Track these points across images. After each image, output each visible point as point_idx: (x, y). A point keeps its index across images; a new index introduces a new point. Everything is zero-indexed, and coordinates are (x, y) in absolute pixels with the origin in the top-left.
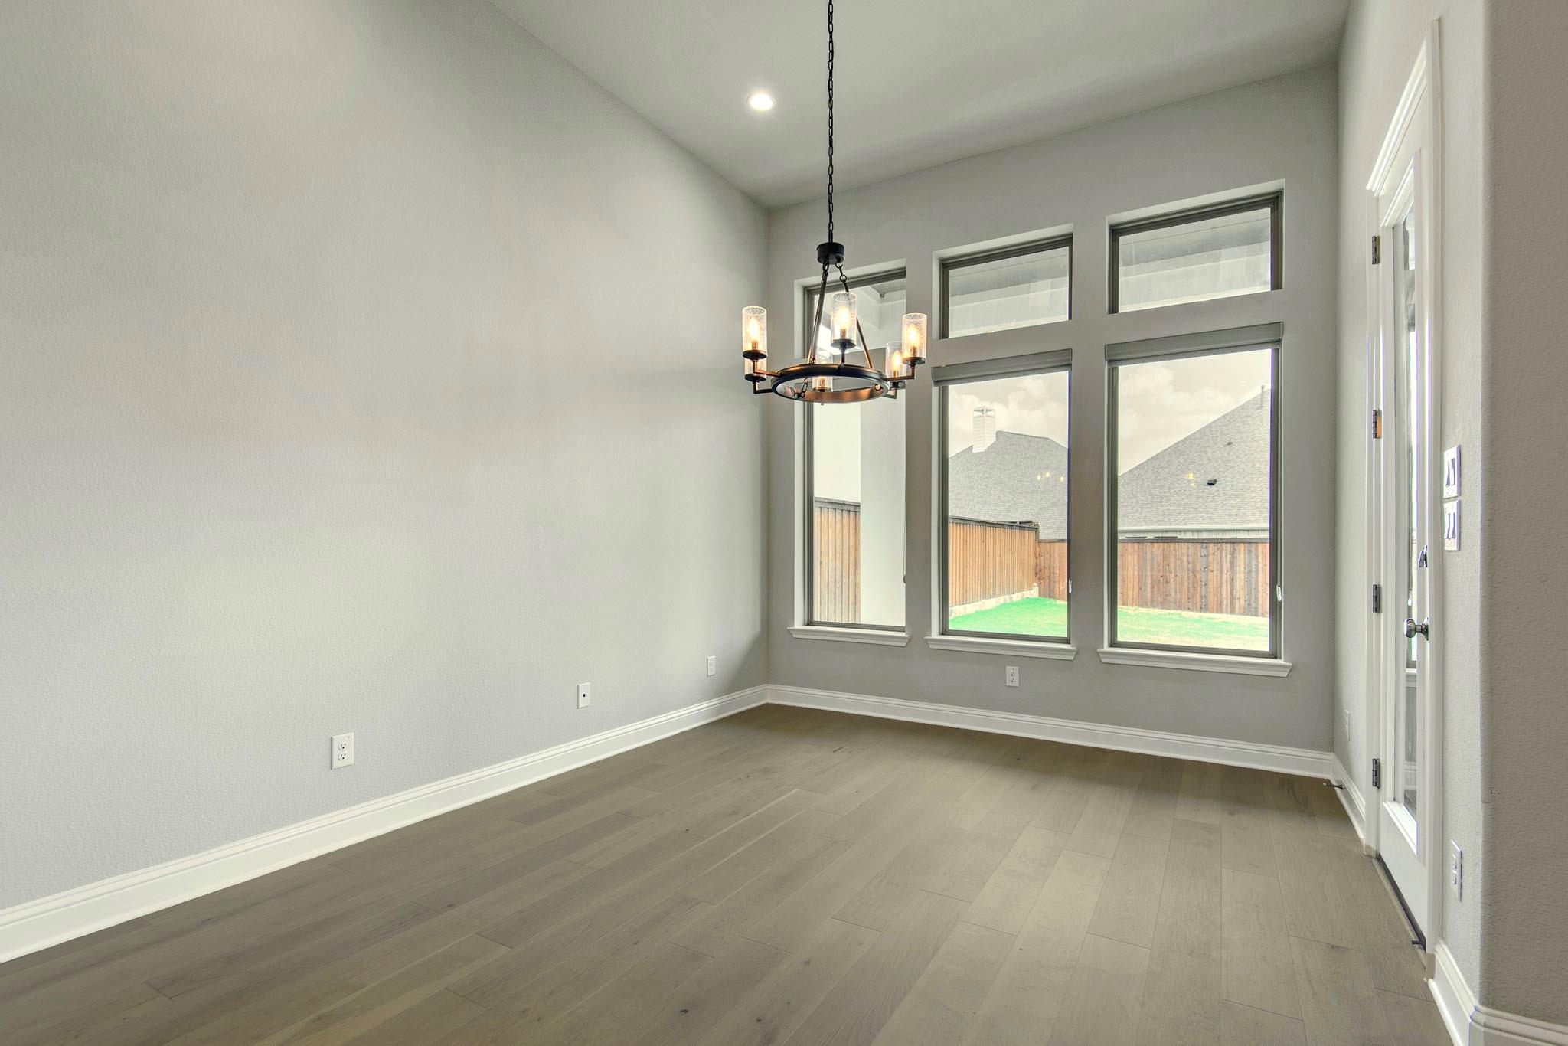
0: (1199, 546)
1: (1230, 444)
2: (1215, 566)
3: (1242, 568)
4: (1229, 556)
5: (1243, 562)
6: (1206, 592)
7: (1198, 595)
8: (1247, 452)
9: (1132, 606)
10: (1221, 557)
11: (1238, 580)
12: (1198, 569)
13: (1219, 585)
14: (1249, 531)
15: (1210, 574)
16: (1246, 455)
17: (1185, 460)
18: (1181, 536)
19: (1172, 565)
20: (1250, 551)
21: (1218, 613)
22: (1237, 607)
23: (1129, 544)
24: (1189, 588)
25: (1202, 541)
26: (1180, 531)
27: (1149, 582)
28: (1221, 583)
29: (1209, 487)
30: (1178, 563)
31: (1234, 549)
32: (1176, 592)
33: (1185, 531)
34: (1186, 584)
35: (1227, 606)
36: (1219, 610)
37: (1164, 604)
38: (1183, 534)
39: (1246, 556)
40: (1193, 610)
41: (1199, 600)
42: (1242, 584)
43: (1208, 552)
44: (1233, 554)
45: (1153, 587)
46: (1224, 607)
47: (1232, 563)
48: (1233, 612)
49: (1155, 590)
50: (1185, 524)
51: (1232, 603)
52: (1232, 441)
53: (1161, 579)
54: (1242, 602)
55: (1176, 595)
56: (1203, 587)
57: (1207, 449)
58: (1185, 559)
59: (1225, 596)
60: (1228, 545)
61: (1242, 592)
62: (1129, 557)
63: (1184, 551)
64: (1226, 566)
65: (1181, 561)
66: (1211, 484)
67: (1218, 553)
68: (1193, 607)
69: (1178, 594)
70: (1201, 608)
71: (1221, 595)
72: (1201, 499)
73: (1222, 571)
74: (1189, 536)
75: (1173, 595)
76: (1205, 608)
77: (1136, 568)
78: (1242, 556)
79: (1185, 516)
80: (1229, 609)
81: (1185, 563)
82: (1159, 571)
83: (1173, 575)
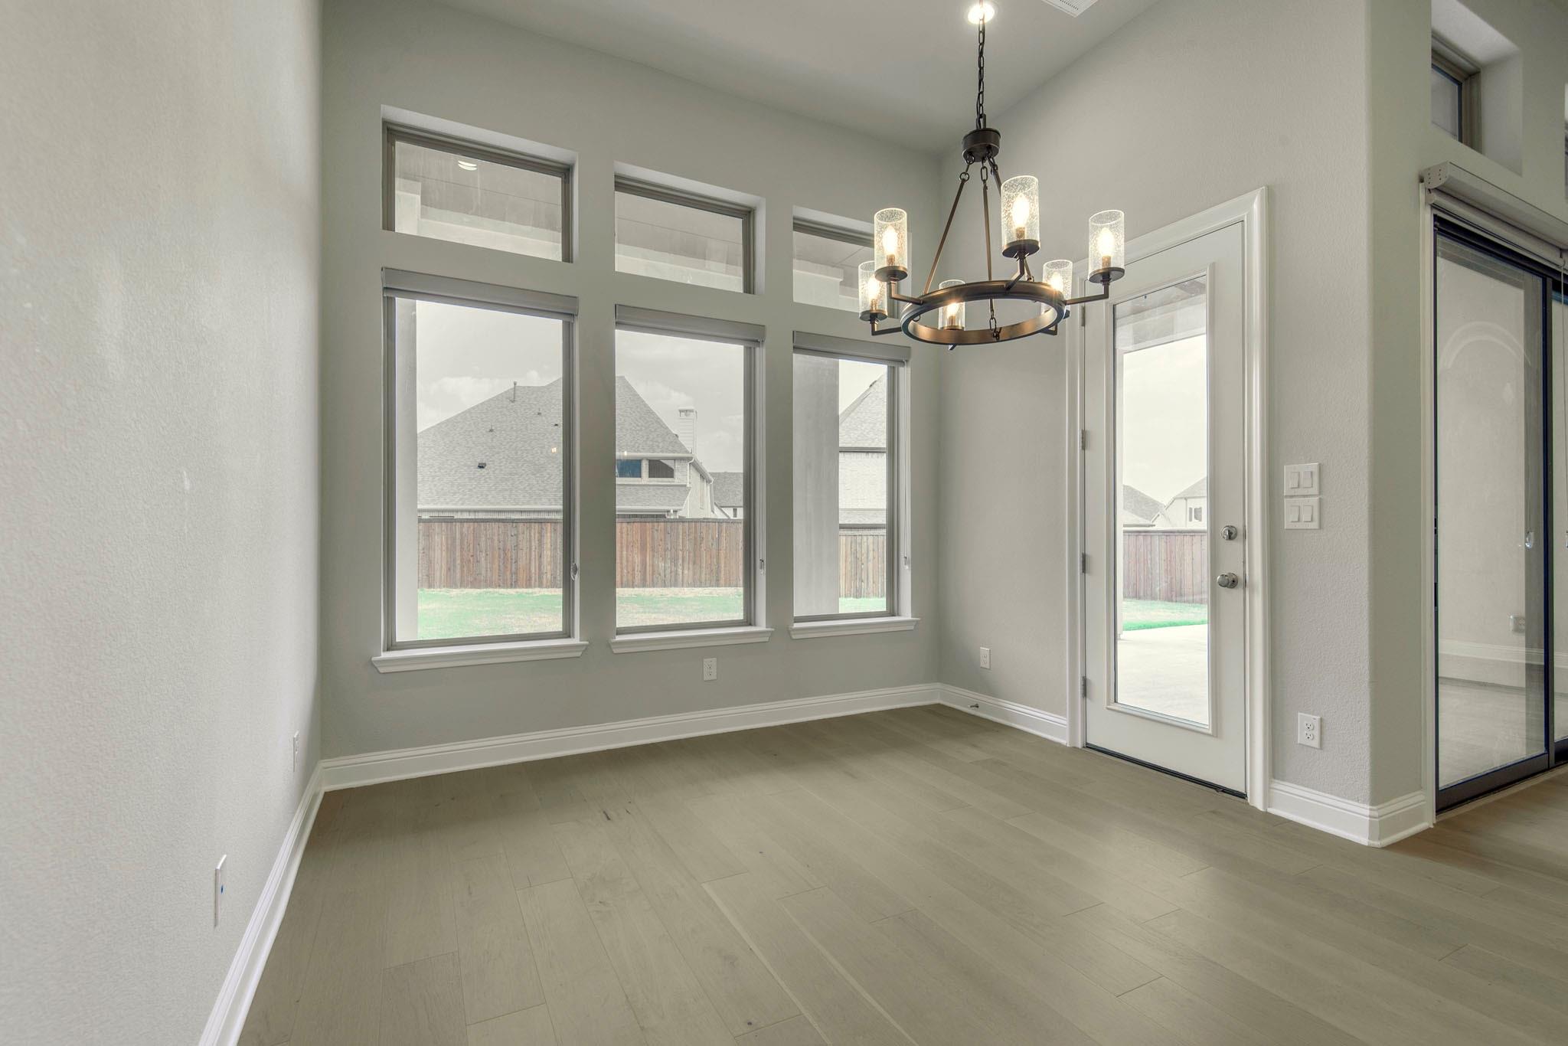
0: (509, 525)
1: (491, 431)
2: (524, 545)
3: (549, 546)
4: (537, 535)
5: (549, 540)
6: (517, 569)
7: (508, 573)
8: (509, 440)
9: (440, 587)
10: (530, 536)
11: (545, 558)
12: (509, 547)
13: (528, 561)
14: (521, 512)
15: (520, 552)
16: (508, 442)
17: (451, 442)
18: (458, 516)
19: (483, 544)
20: (555, 530)
21: (527, 588)
22: (545, 581)
23: (436, 524)
24: (499, 566)
25: (513, 521)
26: (457, 511)
27: (458, 562)
28: (530, 559)
29: (479, 469)
30: (489, 542)
31: (542, 528)
32: (487, 571)
33: (462, 511)
34: (497, 563)
35: (535, 581)
36: (529, 585)
37: (475, 584)
38: (459, 513)
39: (553, 535)
40: (504, 587)
41: (509, 577)
42: (549, 560)
43: (518, 531)
44: (540, 533)
45: (462, 567)
46: (533, 582)
47: (540, 541)
48: (541, 586)
49: (465, 569)
50: (462, 504)
51: (540, 578)
52: (493, 428)
53: (471, 559)
54: (549, 576)
55: (487, 573)
56: (514, 565)
57: (471, 433)
58: (496, 538)
59: (533, 571)
60: (537, 525)
61: (549, 567)
62: (436, 537)
63: (496, 531)
64: (534, 544)
65: (492, 540)
66: (481, 467)
67: (527, 533)
68: (504, 583)
69: (489, 572)
70: (512, 584)
71: (530, 571)
72: (473, 481)
73: (530, 549)
74: (466, 516)
75: (483, 572)
76: (514, 584)
77: (444, 548)
78: (549, 534)
79: (461, 496)
80: (537, 583)
81: (496, 541)
82: (469, 551)
83: (484, 555)
